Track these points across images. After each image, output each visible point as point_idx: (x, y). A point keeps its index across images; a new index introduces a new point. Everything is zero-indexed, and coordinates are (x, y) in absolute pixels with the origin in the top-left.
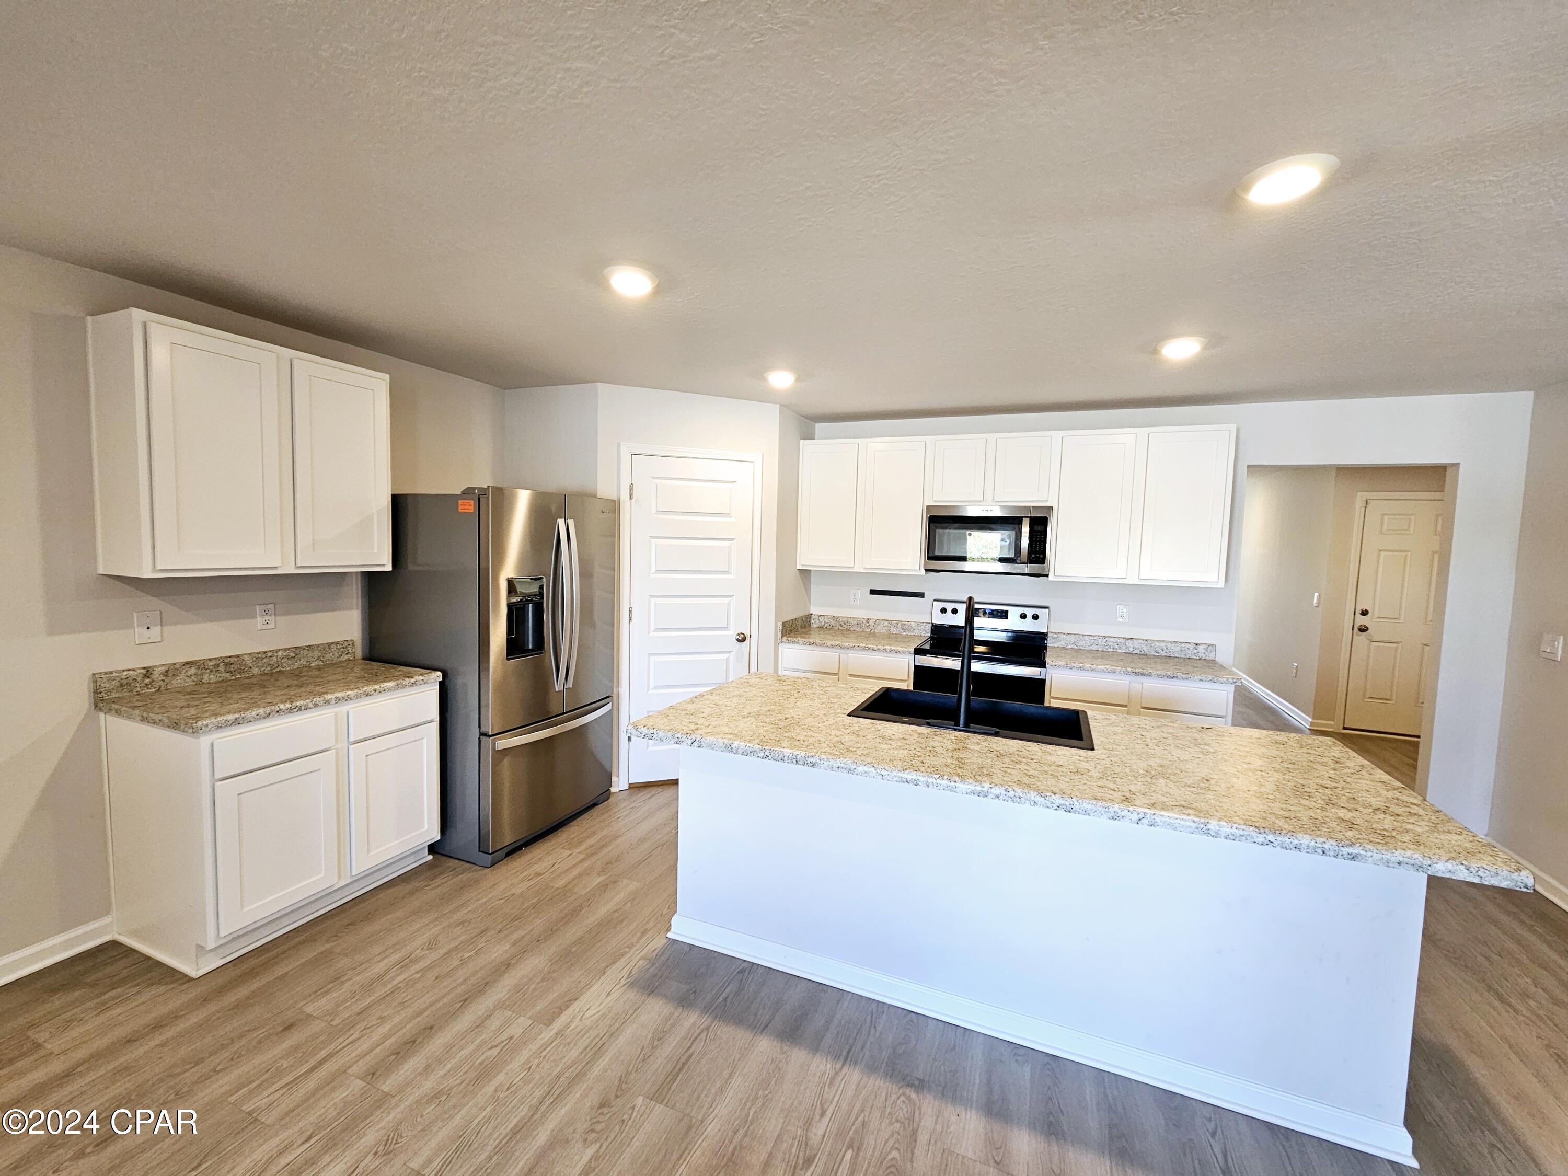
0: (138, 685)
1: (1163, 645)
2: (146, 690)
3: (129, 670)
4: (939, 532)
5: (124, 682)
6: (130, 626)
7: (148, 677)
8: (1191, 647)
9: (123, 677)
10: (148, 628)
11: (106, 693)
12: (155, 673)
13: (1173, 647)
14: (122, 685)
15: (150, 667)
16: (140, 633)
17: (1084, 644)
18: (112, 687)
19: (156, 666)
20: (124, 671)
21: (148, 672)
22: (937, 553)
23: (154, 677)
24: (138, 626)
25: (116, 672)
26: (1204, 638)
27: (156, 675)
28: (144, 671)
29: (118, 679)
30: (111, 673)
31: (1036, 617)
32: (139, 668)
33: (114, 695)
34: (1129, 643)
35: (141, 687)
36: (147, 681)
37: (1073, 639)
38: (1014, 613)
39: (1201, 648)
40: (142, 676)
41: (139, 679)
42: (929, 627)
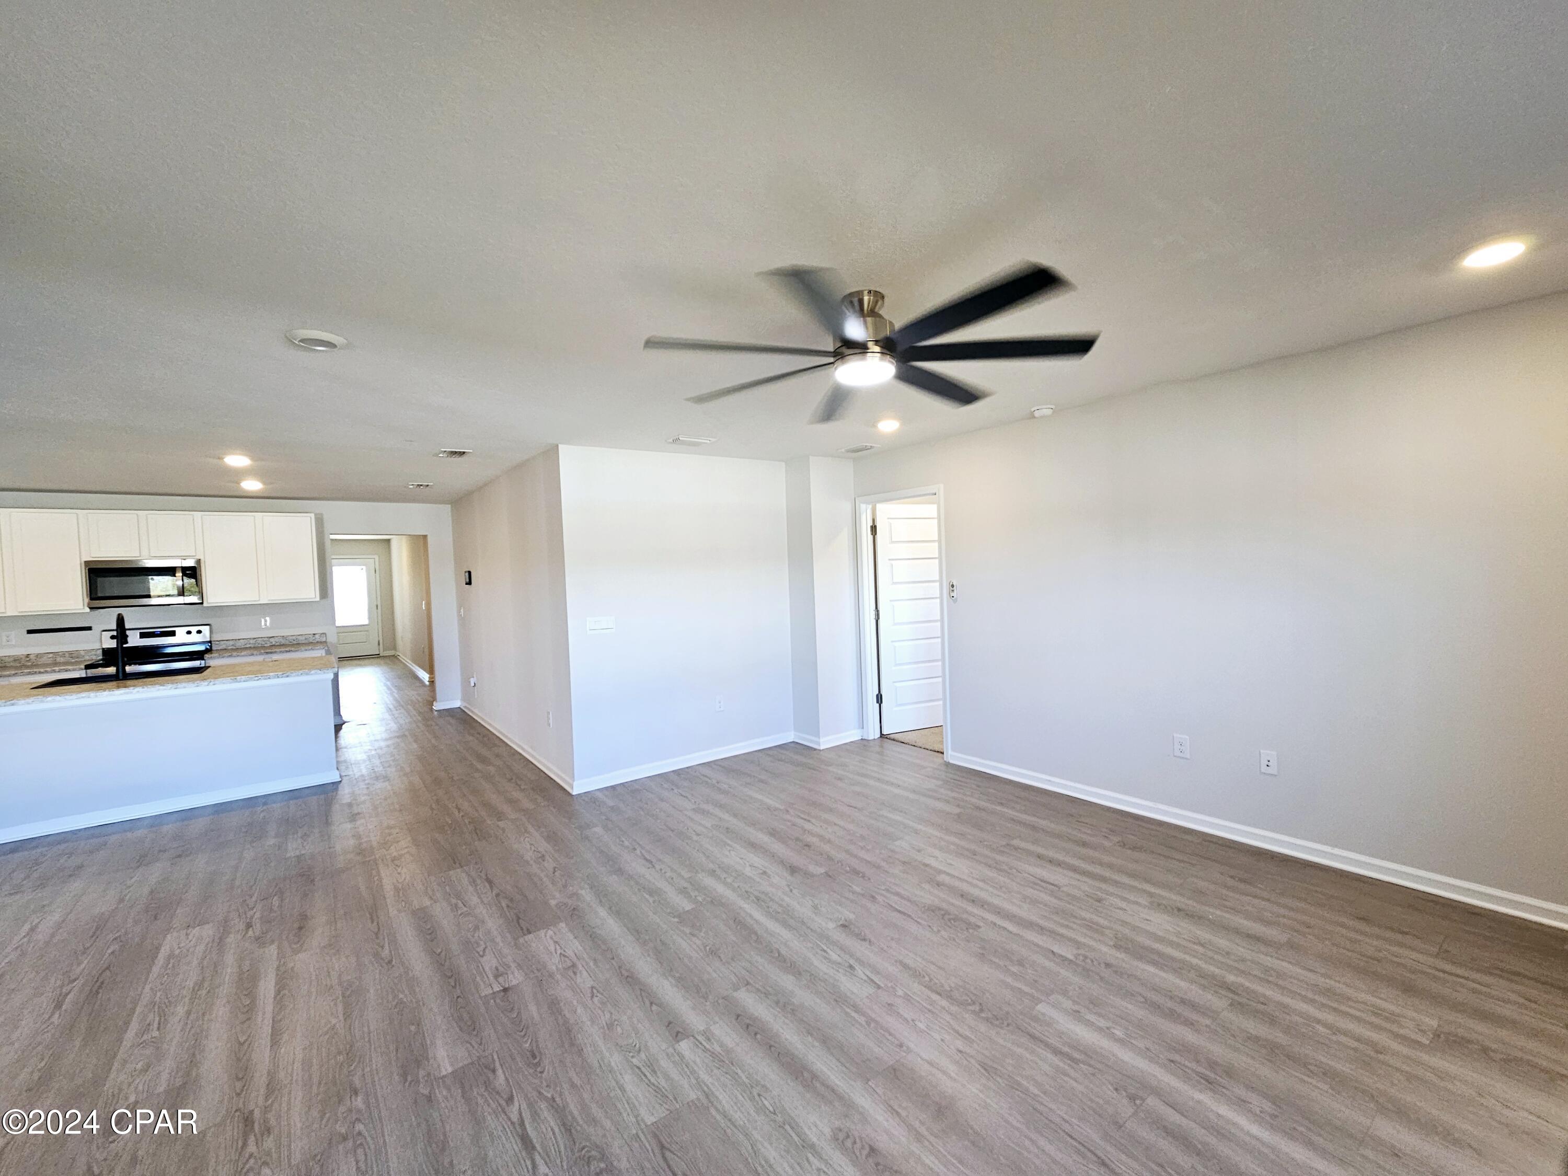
1: (294, 638)
4: (99, 580)
8: (311, 636)
13: (300, 638)
17: (240, 644)
22: (100, 595)
26: (319, 630)
31: (199, 632)
34: (272, 640)
37: (231, 643)
38: (181, 632)
39: (317, 636)
42: (100, 652)
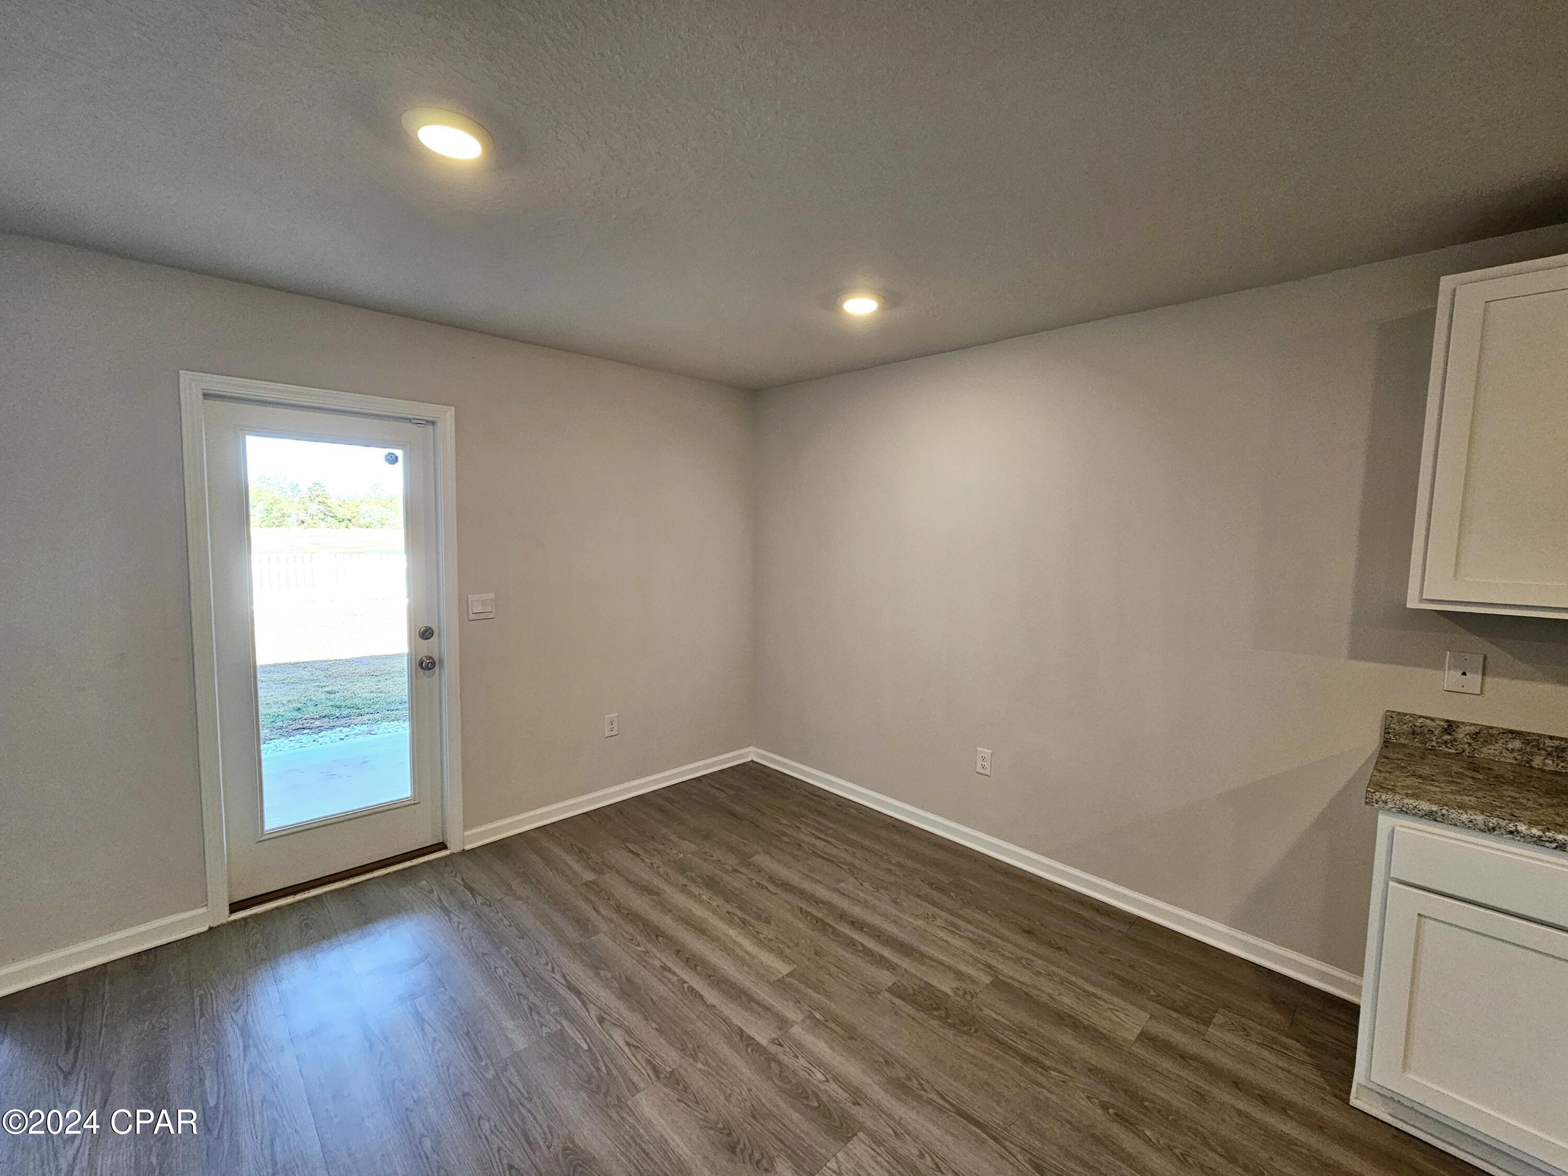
0: (1434, 738)
2: (1443, 748)
3: (1426, 718)
5: (1419, 731)
6: (1438, 665)
7: (1449, 734)
9: (1418, 724)
10: (1464, 674)
11: (1394, 736)
12: (1460, 731)
14: (1414, 733)
15: (1455, 722)
16: (1451, 678)
18: (1403, 731)
19: (1463, 723)
20: (1420, 717)
21: (1450, 727)
23: (1456, 735)
24: (1449, 668)
25: (1411, 715)
27: (1460, 734)
28: (1445, 725)
29: (1411, 724)
30: (1405, 715)
32: (1440, 720)
33: (1402, 741)
35: (1437, 742)
36: (1447, 737)
40: (1440, 729)
41: (1436, 732)
